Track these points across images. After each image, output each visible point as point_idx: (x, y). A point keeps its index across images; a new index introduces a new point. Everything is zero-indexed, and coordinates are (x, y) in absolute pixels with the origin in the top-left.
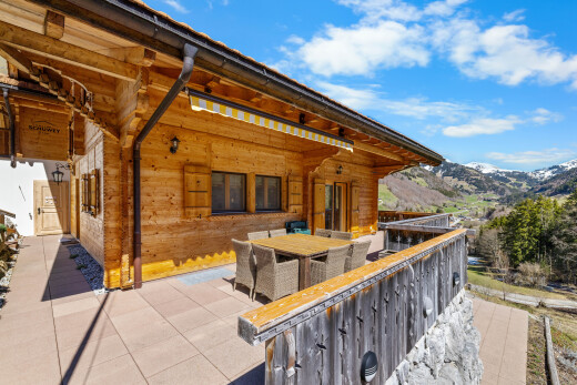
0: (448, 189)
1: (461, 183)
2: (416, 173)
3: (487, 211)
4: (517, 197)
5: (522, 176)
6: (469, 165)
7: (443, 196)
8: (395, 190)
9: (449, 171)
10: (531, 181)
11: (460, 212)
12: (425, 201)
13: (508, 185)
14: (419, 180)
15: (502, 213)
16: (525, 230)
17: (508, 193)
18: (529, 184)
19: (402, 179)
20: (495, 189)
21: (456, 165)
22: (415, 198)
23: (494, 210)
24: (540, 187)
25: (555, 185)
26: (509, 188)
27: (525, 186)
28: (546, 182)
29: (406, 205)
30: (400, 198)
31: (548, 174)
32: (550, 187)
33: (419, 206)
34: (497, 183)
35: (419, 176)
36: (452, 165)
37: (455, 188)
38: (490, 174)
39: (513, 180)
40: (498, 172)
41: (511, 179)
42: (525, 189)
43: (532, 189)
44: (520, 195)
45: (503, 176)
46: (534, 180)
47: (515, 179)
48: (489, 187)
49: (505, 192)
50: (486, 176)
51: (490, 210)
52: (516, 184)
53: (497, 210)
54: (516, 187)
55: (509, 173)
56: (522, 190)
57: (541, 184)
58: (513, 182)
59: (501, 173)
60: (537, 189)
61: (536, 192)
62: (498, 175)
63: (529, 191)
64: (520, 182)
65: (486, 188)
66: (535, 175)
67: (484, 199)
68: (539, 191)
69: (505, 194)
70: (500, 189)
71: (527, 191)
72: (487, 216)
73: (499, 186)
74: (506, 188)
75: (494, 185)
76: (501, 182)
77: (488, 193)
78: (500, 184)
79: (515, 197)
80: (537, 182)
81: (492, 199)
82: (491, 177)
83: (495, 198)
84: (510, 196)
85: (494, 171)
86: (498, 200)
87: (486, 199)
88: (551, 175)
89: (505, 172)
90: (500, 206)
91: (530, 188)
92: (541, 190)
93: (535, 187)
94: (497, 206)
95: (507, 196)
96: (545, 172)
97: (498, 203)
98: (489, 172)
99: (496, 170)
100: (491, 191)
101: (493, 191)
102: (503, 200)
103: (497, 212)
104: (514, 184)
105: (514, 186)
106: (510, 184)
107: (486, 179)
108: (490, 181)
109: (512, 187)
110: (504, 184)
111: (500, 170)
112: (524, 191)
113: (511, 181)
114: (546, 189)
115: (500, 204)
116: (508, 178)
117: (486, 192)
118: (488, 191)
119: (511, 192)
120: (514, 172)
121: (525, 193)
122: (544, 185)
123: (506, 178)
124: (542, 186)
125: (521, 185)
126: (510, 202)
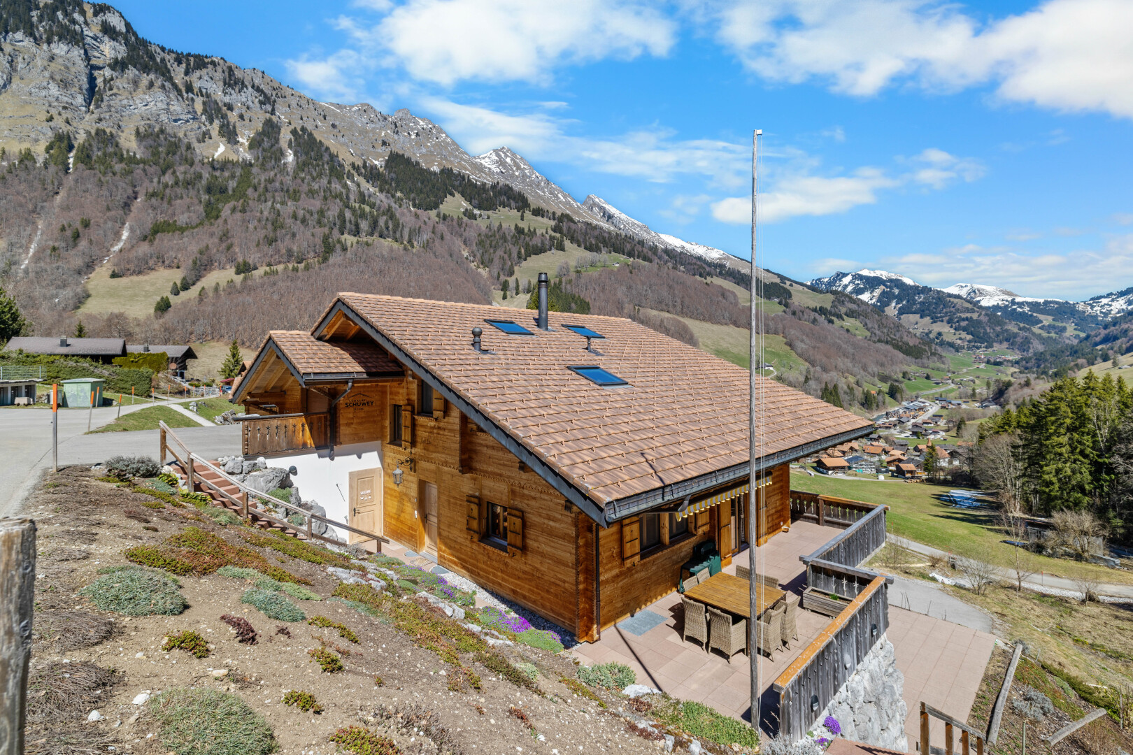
0: (912, 342)
1: (938, 327)
2: (843, 310)
3: (993, 388)
4: (1056, 355)
5: (1064, 311)
6: (953, 290)
7: (901, 355)
8: (800, 346)
9: (912, 302)
10: (1083, 320)
11: (938, 390)
12: (865, 368)
13: (1036, 329)
14: (849, 323)
15: (1027, 391)
17: (1038, 347)
18: (1080, 326)
19: (814, 321)
20: (1010, 339)
21: (926, 290)
22: (843, 363)
23: (1009, 384)
24: (1103, 333)
26: (1039, 337)
27: (1071, 332)
28: (1115, 322)
29: (826, 377)
30: (813, 363)
31: (1119, 305)
32: (1125, 333)
33: (852, 379)
34: (1012, 327)
35: (851, 314)
36: (917, 290)
37: (926, 339)
38: (997, 308)
39: (1047, 320)
40: (1013, 302)
41: (1041, 317)
42: (1072, 338)
43: (1088, 337)
44: (1063, 352)
45: (1024, 312)
46: (1089, 319)
47: (1050, 318)
48: (998, 336)
49: (1031, 346)
50: (989, 313)
51: (1001, 385)
52: (1054, 327)
53: (1016, 386)
54: (1053, 335)
55: (1037, 304)
56: (1067, 341)
57: (1106, 327)
58: (1046, 323)
59: (1021, 304)
60: (1098, 339)
61: (1096, 344)
62: (1015, 309)
63: (1081, 342)
64: (1060, 325)
65: (990, 337)
66: (1092, 307)
67: (988, 362)
68: (1101, 343)
69: (1031, 351)
70: (1019, 340)
71: (1075, 342)
72: (995, 399)
73: (1017, 334)
74: (1033, 338)
75: (1007, 331)
76: (1022, 325)
77: (996, 347)
78: (1020, 329)
79: (1052, 355)
80: (1097, 324)
81: (1005, 360)
82: (999, 314)
83: (1011, 358)
84: (1042, 353)
85: (1007, 301)
86: (1017, 362)
87: (992, 360)
88: (1124, 307)
89: (1029, 304)
90: (1021, 375)
91: (1083, 335)
92: (1106, 340)
93: (1093, 333)
94: (1015, 375)
95: (1035, 354)
96: (1113, 300)
97: (1017, 370)
98: (996, 304)
99: (1010, 299)
100: (1001, 343)
101: (1005, 345)
102: (1027, 362)
103: (1015, 390)
104: (1048, 328)
105: (1048, 333)
106: (1040, 328)
107: (990, 319)
108: (999, 322)
109: (1045, 334)
110: (1028, 329)
111: (1018, 300)
112: (1070, 342)
113: (1042, 322)
114: (1116, 338)
115: (1020, 372)
116: (1035, 315)
117: (992, 347)
118: (995, 344)
119: (1043, 346)
120: (1046, 303)
121: (1072, 347)
122: (1112, 328)
123: (1031, 315)
124: (1107, 332)
125: (1064, 329)
126: (1042, 366)
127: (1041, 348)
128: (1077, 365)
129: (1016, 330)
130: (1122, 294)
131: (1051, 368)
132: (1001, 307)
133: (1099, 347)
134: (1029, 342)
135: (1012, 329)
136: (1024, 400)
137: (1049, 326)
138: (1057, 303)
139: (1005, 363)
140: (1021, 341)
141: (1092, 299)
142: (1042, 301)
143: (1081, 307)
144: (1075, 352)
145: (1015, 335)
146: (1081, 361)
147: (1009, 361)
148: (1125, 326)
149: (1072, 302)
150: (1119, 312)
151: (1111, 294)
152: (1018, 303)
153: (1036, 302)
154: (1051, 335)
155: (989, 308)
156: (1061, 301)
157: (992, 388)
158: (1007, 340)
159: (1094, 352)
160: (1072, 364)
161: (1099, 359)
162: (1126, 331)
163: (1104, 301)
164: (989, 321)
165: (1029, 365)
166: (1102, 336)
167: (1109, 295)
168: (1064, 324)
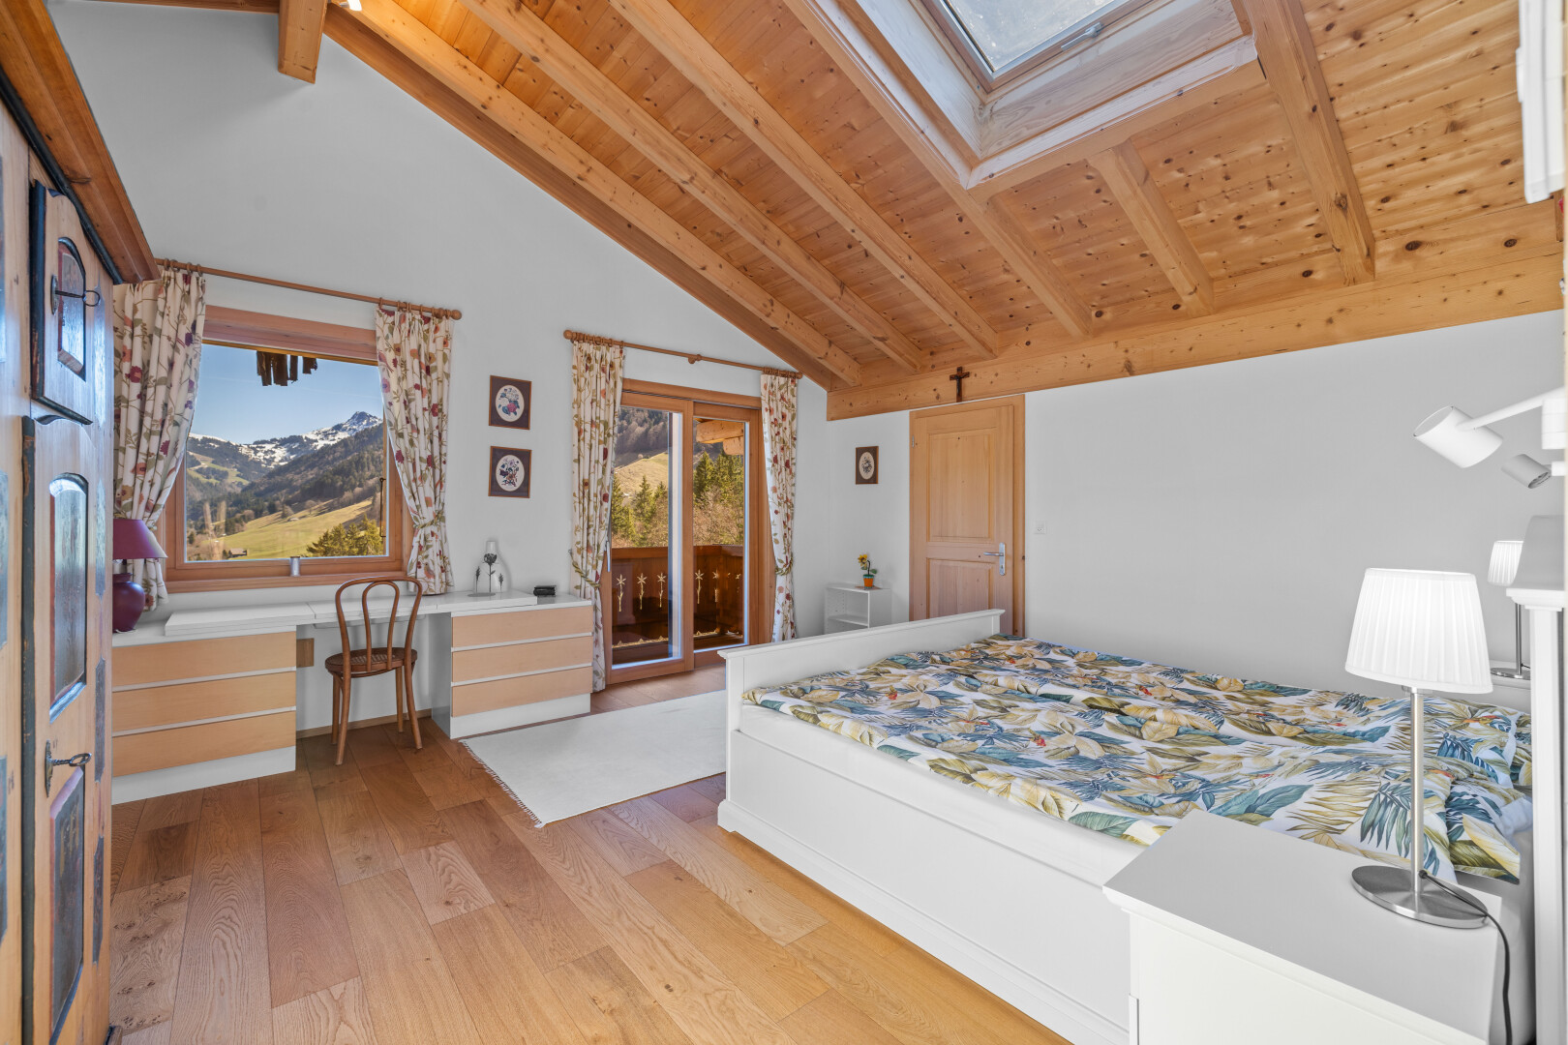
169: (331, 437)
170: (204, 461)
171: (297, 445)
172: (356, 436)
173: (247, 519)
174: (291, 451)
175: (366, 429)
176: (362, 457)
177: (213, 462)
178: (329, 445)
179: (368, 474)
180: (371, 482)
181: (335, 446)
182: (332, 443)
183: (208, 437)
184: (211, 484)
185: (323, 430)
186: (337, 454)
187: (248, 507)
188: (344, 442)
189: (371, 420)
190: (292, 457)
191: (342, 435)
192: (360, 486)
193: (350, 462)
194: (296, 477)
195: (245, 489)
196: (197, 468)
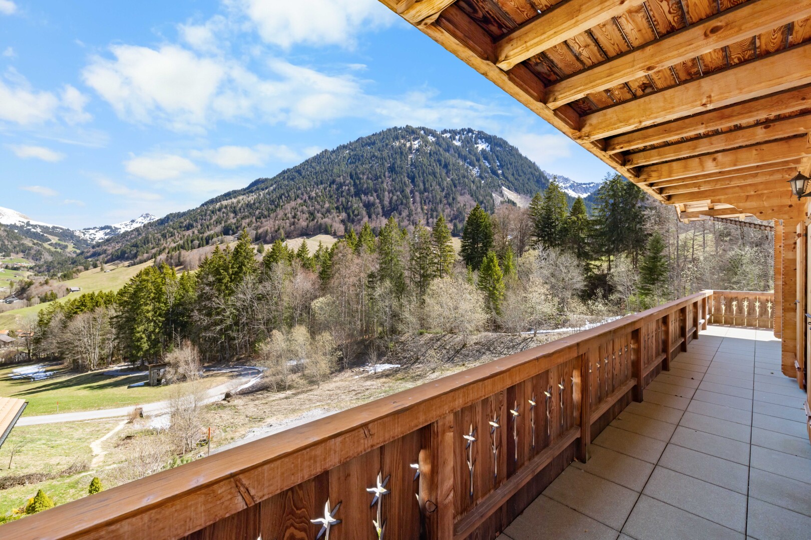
3: (16, 286)
4: (62, 264)
5: (67, 235)
10: (78, 242)
13: (46, 245)
16: (150, 308)
17: (48, 257)
18: (76, 246)
20: (25, 251)
23: (30, 284)
24: (92, 250)
25: (110, 249)
26: (49, 251)
27: (71, 249)
28: (98, 245)
31: (100, 236)
32: (105, 251)
34: (28, 242)
38: (14, 226)
39: (54, 240)
40: (28, 224)
41: (50, 237)
42: (72, 253)
43: (82, 253)
44: (67, 262)
45: (37, 232)
46: (83, 241)
47: (57, 238)
48: (15, 247)
49: (42, 257)
50: (8, 229)
51: (23, 284)
52: (59, 245)
53: (37, 284)
54: (59, 250)
55: (47, 228)
56: (68, 255)
57: (93, 247)
58: (53, 241)
59: (35, 226)
60: (89, 254)
61: (88, 257)
62: (30, 229)
63: (78, 256)
64: (64, 243)
65: (8, 248)
66: (84, 234)
67: (7, 267)
68: (90, 257)
69: (43, 260)
70: (33, 252)
71: (74, 255)
72: (18, 296)
73: (31, 247)
74: (44, 251)
75: (23, 244)
76: (35, 241)
77: (13, 256)
78: (34, 244)
79: (59, 263)
80: (87, 245)
81: (21, 266)
82: (16, 231)
83: (26, 265)
84: (51, 262)
85: (23, 222)
86: (31, 268)
87: (10, 266)
88: (103, 236)
89: (41, 227)
90: (36, 277)
91: (78, 251)
92: (94, 255)
93: (86, 250)
94: (30, 277)
95: (45, 262)
96: (96, 232)
97: (32, 274)
98: (13, 224)
99: (26, 221)
100: (17, 253)
101: (21, 255)
102: (40, 268)
103: (36, 287)
104: (56, 245)
105: (56, 248)
106: (49, 245)
107: (8, 234)
108: (16, 238)
109: (53, 249)
110: (41, 245)
111: (32, 223)
112: (71, 256)
113: (51, 241)
114: (99, 254)
115: (35, 275)
116: (45, 235)
117: (9, 255)
118: (12, 254)
119: (51, 257)
120: (54, 228)
121: (73, 259)
122: (97, 248)
123: (43, 235)
124: (94, 250)
125: (66, 247)
126: (52, 271)
127: (50, 259)
128: (78, 270)
129: (30, 244)
130: (102, 229)
131: (58, 272)
132: (17, 227)
133: (90, 259)
134: (41, 254)
135: (28, 243)
136: (46, 294)
137: (56, 244)
138: (61, 229)
139: (22, 268)
140: (35, 252)
141: (84, 229)
142: (51, 226)
143: (77, 233)
144: (74, 262)
145: (30, 249)
146: (80, 267)
147: (24, 267)
148: (105, 248)
149: (71, 230)
150: (100, 239)
151: (96, 228)
152: (32, 225)
153: (47, 227)
154: (57, 250)
155: (8, 225)
156: (64, 228)
157: (14, 288)
158: (23, 252)
159: (87, 262)
160: (75, 269)
161: (91, 267)
162: (106, 250)
163: (91, 231)
164: (8, 235)
165: (42, 270)
166: (91, 253)
167: (94, 228)
168: (66, 243)
169: (128, 227)
170: (54, 239)
171: (109, 230)
172: (144, 226)
173: (79, 271)
174: (106, 234)
175: (150, 223)
176: (148, 237)
177: (59, 240)
178: (127, 231)
179: (151, 246)
180: (154, 251)
181: (132, 231)
182: (131, 229)
183: (56, 226)
184: (57, 252)
185: (125, 222)
186: (133, 236)
187: (81, 264)
188: (137, 230)
189: (153, 217)
190: (106, 237)
191: (135, 226)
192: (147, 253)
193: (141, 240)
194: (109, 248)
195: (78, 255)
196: (49, 243)
